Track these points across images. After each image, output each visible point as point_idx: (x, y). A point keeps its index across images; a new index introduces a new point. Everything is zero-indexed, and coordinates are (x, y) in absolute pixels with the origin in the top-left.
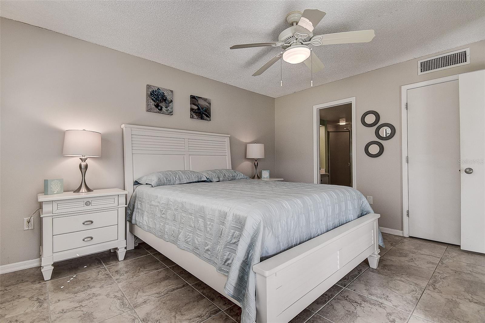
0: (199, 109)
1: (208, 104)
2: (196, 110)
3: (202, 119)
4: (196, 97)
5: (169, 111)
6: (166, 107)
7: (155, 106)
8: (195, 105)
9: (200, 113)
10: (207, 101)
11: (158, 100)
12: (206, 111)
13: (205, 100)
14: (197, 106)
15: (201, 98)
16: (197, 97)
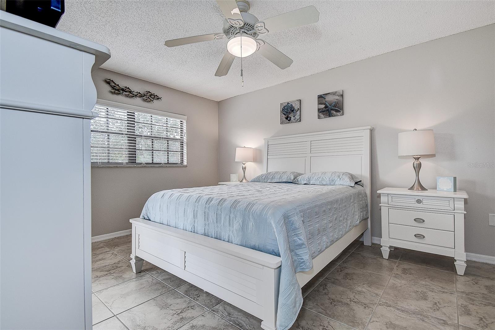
0: (326, 107)
1: (339, 96)
2: (322, 109)
3: (330, 116)
4: (322, 95)
5: (296, 119)
6: (294, 117)
7: (286, 118)
8: (322, 104)
9: (328, 110)
10: (337, 94)
11: (287, 113)
12: (335, 106)
13: (334, 94)
14: (324, 104)
15: (329, 93)
16: (324, 95)
